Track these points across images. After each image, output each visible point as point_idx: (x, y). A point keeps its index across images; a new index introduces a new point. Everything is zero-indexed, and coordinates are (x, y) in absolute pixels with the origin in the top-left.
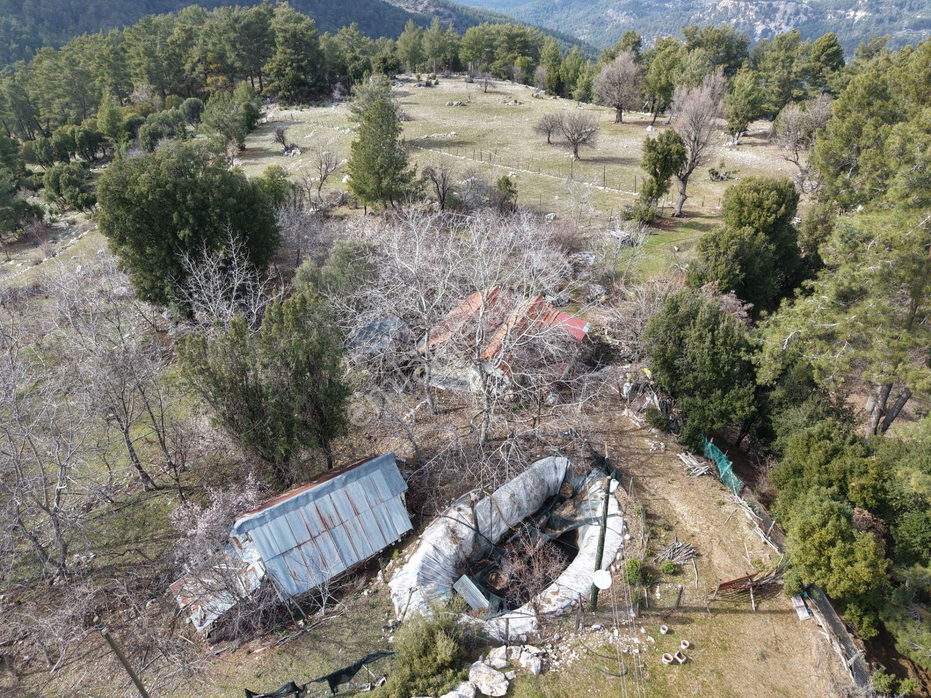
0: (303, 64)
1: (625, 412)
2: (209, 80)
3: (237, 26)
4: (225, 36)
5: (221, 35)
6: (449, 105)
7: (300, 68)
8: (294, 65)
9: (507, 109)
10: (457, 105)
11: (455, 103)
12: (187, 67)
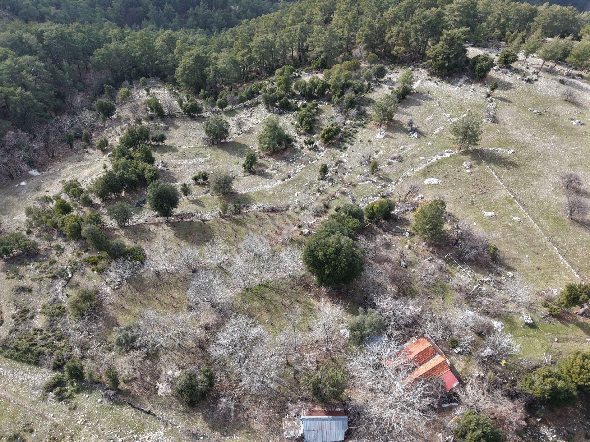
0: (451, 56)
1: (440, 435)
2: (395, 48)
3: (423, 21)
4: (414, 26)
5: (412, 24)
6: (531, 111)
7: (448, 59)
8: (445, 56)
9: (568, 128)
10: (536, 113)
11: (535, 111)
12: (387, 36)
